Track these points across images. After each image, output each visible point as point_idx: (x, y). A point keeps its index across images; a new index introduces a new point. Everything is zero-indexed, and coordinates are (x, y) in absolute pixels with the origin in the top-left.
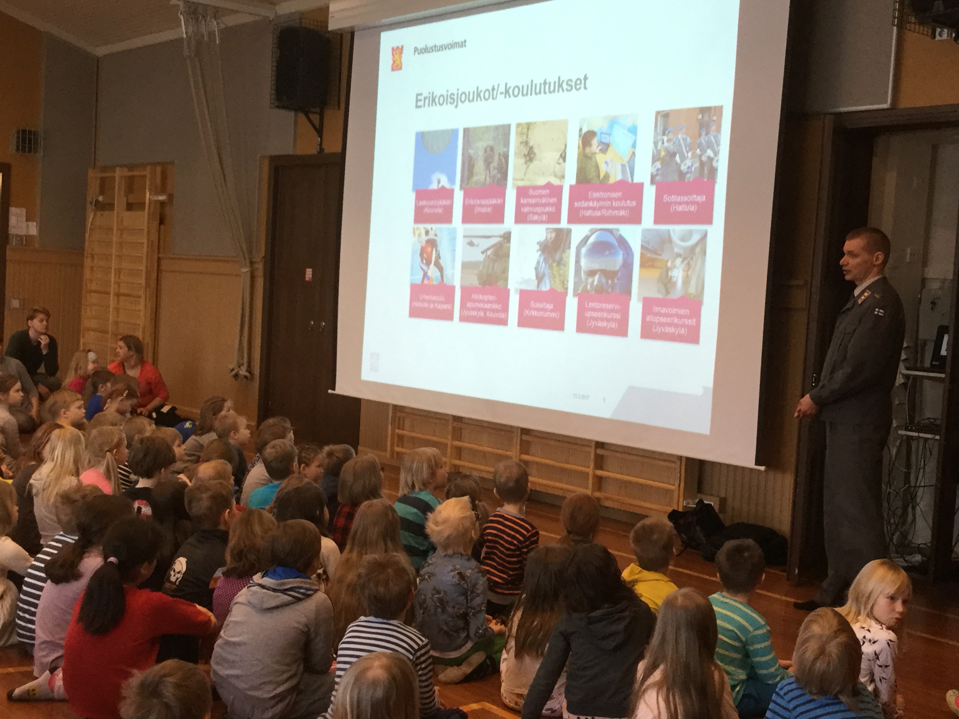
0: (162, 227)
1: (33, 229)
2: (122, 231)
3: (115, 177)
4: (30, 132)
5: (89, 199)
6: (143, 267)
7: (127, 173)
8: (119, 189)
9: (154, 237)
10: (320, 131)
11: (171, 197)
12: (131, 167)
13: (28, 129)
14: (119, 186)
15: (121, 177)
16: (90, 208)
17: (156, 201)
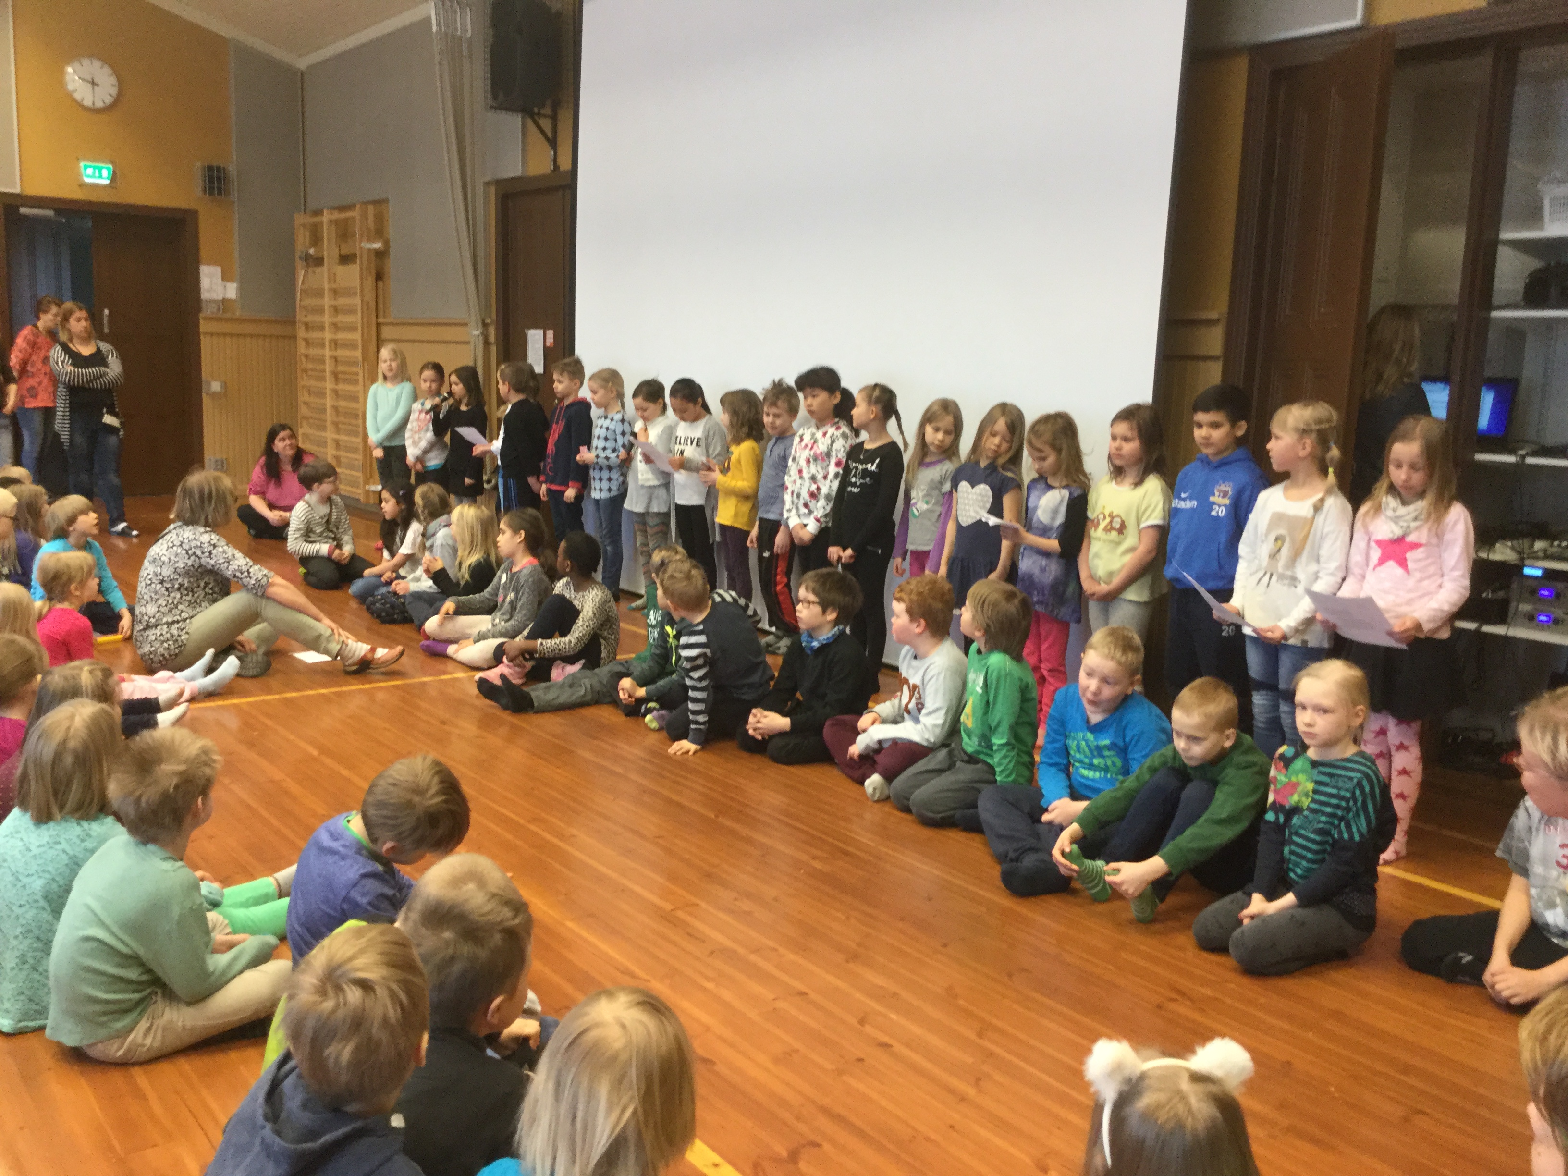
0: (380, 284)
1: (231, 291)
2: (335, 292)
3: (322, 223)
4: (219, 169)
5: (298, 254)
6: (357, 336)
7: (336, 215)
8: (329, 239)
9: (370, 296)
10: (553, 143)
11: (387, 243)
12: (342, 208)
13: (215, 164)
14: (328, 234)
15: (331, 221)
16: (299, 264)
17: (369, 250)
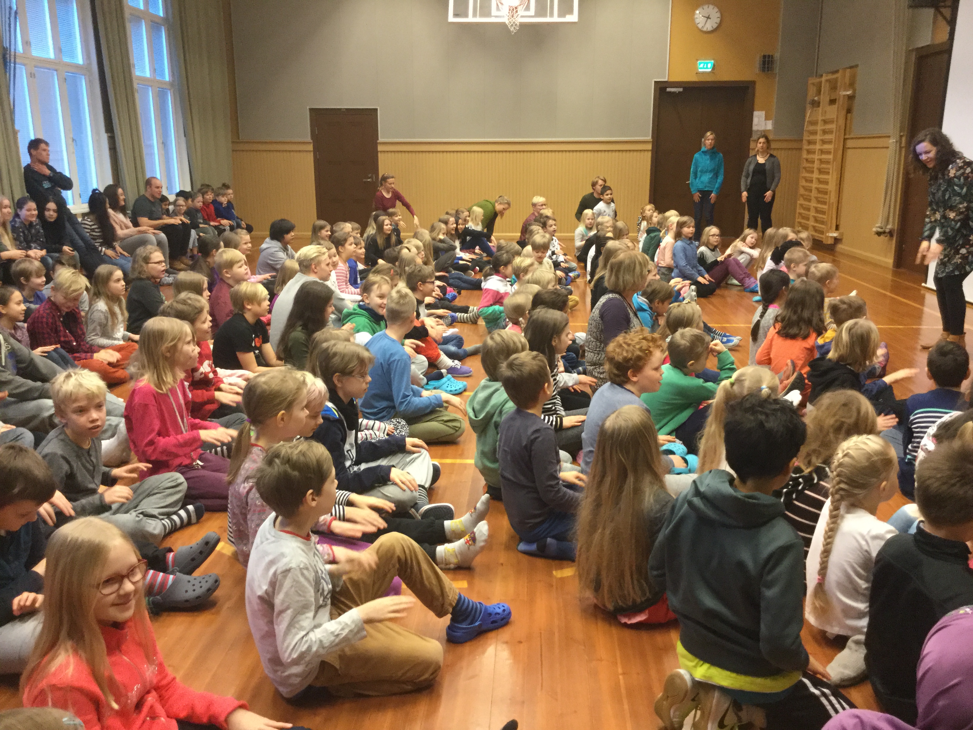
0: (849, 115)
1: (769, 126)
2: (824, 122)
3: (822, 81)
4: (769, 56)
5: (808, 101)
6: (832, 147)
7: (830, 77)
8: (825, 90)
9: (842, 122)
10: (950, 22)
11: (854, 91)
12: (832, 73)
13: (767, 54)
14: (825, 87)
15: (827, 81)
16: (808, 106)
17: (844, 95)
